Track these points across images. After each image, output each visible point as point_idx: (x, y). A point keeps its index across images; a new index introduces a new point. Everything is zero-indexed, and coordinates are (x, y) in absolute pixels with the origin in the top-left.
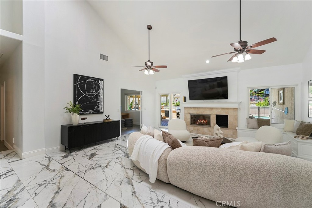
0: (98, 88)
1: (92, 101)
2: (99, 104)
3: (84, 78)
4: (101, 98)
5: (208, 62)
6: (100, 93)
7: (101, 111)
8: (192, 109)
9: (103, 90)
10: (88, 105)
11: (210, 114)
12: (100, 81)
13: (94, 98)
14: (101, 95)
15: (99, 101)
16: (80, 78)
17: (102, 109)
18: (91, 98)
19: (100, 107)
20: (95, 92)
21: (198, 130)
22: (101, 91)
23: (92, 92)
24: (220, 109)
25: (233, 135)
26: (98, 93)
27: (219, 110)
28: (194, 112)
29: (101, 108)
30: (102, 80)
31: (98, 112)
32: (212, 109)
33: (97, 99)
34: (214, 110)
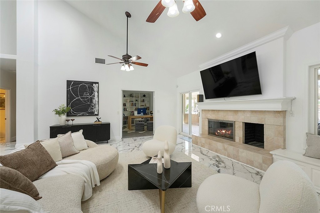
0: (92, 91)
1: (85, 104)
2: (93, 107)
3: (77, 83)
4: (95, 101)
5: (219, 35)
6: (94, 96)
7: (96, 113)
8: (210, 113)
9: (98, 92)
10: (81, 107)
11: (233, 121)
12: (94, 85)
13: (88, 101)
14: (95, 98)
15: (93, 103)
16: (72, 83)
17: (97, 112)
18: (85, 101)
19: (95, 109)
20: (88, 96)
21: (210, 144)
22: (96, 94)
23: (85, 96)
24: (250, 113)
25: (263, 165)
26: (93, 96)
27: (248, 115)
28: (213, 117)
29: (95, 111)
30: (98, 83)
31: (92, 114)
32: (236, 112)
33: (91, 102)
34: (240, 114)
